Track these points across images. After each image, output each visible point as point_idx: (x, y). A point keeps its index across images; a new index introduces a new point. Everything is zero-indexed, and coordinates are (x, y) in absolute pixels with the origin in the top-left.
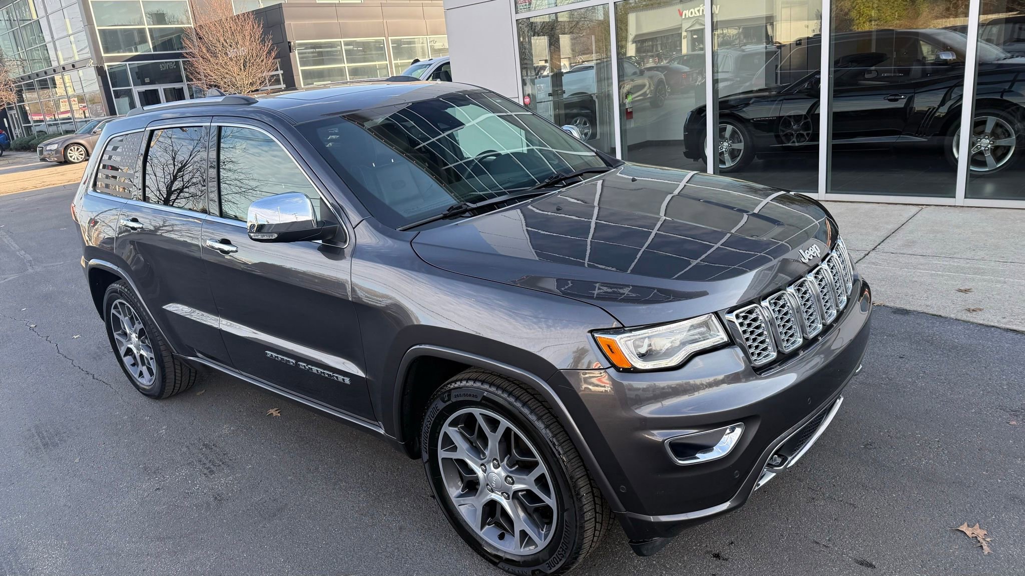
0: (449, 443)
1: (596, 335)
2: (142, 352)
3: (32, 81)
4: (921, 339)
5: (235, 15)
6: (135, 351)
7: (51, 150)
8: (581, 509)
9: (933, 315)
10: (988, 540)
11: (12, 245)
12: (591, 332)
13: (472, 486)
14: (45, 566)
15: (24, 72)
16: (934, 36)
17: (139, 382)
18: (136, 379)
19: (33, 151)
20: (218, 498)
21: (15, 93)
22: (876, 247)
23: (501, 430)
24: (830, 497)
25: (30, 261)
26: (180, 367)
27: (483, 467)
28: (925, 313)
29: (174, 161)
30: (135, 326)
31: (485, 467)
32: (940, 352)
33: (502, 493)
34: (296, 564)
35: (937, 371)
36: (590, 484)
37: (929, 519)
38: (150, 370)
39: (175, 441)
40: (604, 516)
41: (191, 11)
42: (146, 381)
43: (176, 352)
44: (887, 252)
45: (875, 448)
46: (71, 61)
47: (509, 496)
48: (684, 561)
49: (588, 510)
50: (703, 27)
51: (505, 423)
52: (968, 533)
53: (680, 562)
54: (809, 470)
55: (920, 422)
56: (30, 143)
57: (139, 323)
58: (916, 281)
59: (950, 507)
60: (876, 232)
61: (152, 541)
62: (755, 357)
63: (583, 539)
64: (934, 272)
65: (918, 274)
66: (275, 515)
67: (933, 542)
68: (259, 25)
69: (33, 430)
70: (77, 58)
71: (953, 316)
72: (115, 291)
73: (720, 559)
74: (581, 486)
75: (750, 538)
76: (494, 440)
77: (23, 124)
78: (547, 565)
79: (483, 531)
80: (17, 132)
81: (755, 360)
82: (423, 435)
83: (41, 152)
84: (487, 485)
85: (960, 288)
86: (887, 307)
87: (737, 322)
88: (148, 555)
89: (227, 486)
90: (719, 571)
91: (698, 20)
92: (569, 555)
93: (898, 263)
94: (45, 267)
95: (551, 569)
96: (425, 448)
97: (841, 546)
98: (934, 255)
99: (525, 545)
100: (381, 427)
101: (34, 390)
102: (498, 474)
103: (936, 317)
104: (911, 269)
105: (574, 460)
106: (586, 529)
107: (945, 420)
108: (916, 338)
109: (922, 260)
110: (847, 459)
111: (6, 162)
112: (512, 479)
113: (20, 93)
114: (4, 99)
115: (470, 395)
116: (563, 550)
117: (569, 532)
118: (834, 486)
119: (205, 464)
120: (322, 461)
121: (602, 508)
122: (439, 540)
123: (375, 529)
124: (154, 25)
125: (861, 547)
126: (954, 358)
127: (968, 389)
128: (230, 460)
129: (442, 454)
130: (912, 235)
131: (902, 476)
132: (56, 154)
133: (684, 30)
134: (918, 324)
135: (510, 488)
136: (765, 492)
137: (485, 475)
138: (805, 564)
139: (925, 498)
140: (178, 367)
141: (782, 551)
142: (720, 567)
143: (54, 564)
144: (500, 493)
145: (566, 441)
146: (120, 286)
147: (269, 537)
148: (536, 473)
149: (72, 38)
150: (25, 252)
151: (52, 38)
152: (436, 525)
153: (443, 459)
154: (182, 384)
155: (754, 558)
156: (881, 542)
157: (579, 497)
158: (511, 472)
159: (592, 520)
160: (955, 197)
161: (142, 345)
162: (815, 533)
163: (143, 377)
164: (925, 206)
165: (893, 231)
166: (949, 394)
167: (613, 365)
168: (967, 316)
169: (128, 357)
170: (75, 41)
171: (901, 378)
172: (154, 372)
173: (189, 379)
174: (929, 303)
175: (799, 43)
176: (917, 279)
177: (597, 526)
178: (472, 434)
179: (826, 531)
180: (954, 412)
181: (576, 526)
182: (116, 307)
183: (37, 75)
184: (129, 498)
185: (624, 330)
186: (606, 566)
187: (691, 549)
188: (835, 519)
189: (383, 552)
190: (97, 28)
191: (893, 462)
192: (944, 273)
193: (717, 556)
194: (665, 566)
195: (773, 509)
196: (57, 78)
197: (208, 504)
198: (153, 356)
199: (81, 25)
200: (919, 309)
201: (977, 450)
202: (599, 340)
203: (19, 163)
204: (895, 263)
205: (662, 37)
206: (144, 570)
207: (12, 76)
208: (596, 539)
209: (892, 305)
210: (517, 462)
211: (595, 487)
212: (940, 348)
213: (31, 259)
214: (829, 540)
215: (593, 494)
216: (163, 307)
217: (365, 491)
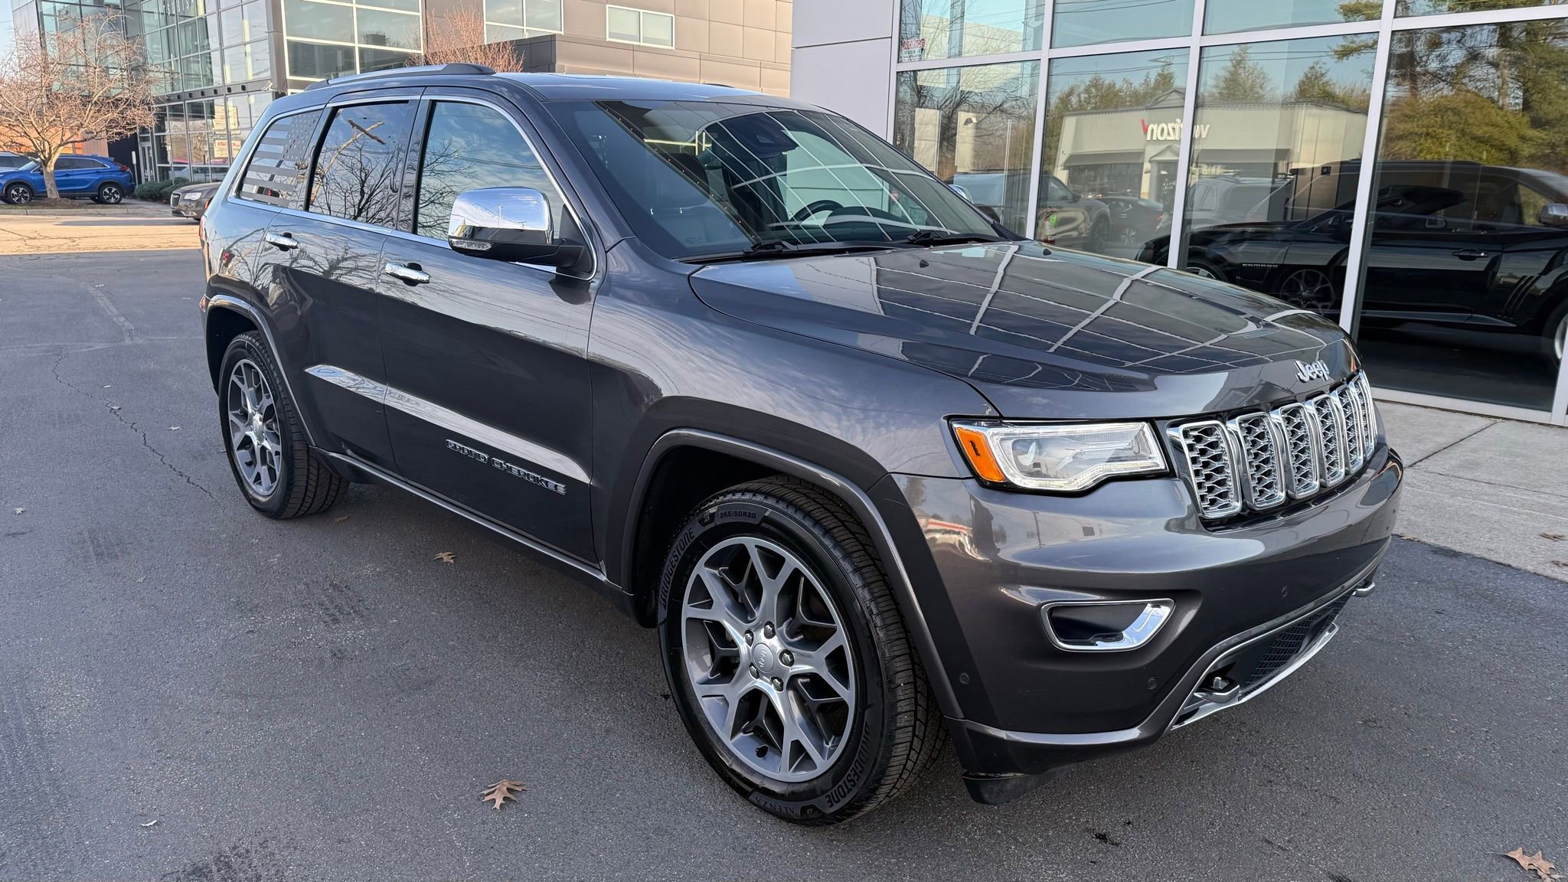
0: (702, 596)
1: (955, 425)
2: (266, 443)
3: (182, 102)
4: (1474, 592)
5: (486, 43)
6: (255, 442)
7: (190, 200)
8: (893, 706)
9: (1497, 563)
10: (1556, 876)
11: (109, 309)
12: (949, 418)
13: (726, 667)
14: (63, 706)
15: (173, 90)
16: (1542, 180)
17: (253, 489)
18: (249, 484)
19: (165, 203)
20: (338, 655)
21: (155, 115)
22: (1415, 464)
23: (785, 573)
24: (1298, 784)
25: (129, 331)
26: (316, 471)
27: (748, 635)
28: (1485, 559)
29: (363, 186)
30: (261, 403)
31: (752, 635)
32: (1503, 614)
33: (773, 679)
34: (438, 756)
35: (1495, 638)
36: (914, 670)
37: (1459, 835)
38: (272, 471)
39: (290, 575)
40: (928, 729)
41: (423, 29)
42: (262, 491)
43: (314, 444)
44: (1431, 473)
45: (1381, 727)
46: (241, 80)
47: (782, 684)
48: (1048, 836)
49: (904, 710)
50: (1176, 158)
51: (792, 562)
52: (1522, 863)
53: (1041, 837)
54: (1268, 742)
55: (1460, 702)
56: (165, 190)
57: (268, 397)
58: (1475, 516)
59: (1497, 823)
60: (1418, 444)
61: (228, 697)
62: (1206, 504)
63: (890, 758)
64: (1504, 507)
65: (1480, 506)
66: (418, 688)
67: (1463, 867)
68: (518, 62)
69: (86, 535)
70: (251, 78)
71: (1530, 568)
72: (242, 345)
73: (1106, 842)
74: (899, 669)
75: (1159, 820)
76: (771, 590)
77: (159, 163)
78: (828, 799)
79: (734, 740)
80: (148, 174)
81: (1206, 509)
82: (663, 579)
83: (176, 201)
84: (752, 664)
85: (1547, 533)
86: (1424, 543)
87: (1184, 443)
88: (218, 713)
89: (355, 642)
90: (1102, 857)
91: (1171, 146)
92: (865, 783)
93: (1448, 488)
94: (149, 340)
95: (832, 805)
96: (664, 600)
97: (1309, 851)
98: (1508, 484)
99: (797, 766)
100: (601, 571)
101: (99, 486)
102: (772, 649)
103: (1501, 566)
104: (1468, 498)
105: (893, 626)
106: (897, 741)
107: (1501, 706)
108: (1465, 590)
109: (1487, 489)
110: (1333, 735)
111: (125, 211)
112: (792, 657)
113: (161, 118)
114: (138, 121)
115: (745, 514)
116: (856, 773)
117: (869, 744)
118: (1308, 769)
119: (327, 609)
120: (505, 628)
121: (927, 715)
122: (663, 754)
123: (569, 726)
124: (367, 44)
125: (1342, 858)
126: (1525, 625)
127: (1543, 669)
128: (367, 609)
129: (688, 611)
130: (1474, 454)
131: (1422, 771)
132: (196, 206)
133: (1148, 159)
134: (1471, 572)
135: (785, 671)
136: (1193, 762)
137: (751, 648)
138: (1244, 868)
139: (1456, 805)
140: (314, 471)
141: (1210, 845)
142: (1105, 853)
143: (76, 705)
144: (769, 680)
145: (883, 596)
146: (250, 338)
147: (403, 715)
148: (830, 646)
149: (248, 48)
150: (126, 318)
151: (221, 44)
152: (663, 734)
153: (689, 620)
154: (316, 500)
155: (1163, 849)
156: (1375, 855)
157: (893, 686)
158: (790, 644)
159: (907, 730)
160: (1550, 411)
161: (267, 433)
162: (1267, 828)
163: (260, 484)
164: (1501, 420)
165: (1445, 446)
166: (1511, 671)
167: (975, 476)
168: (1553, 571)
169: (244, 451)
170: (252, 52)
171: (1435, 639)
172: (278, 474)
173: (328, 494)
174: (1492, 546)
175: (1326, 170)
176: (1477, 513)
177: (915, 743)
178: (738, 580)
179: (1286, 828)
180: (1517, 696)
181: (882, 733)
182: (239, 372)
183: (191, 95)
184: (207, 638)
185: (1002, 423)
186: (921, 826)
187: (1061, 822)
188: (1303, 814)
189: (576, 758)
190: (286, 38)
191: (1408, 750)
192: (1521, 510)
193: (1102, 837)
194: (1016, 840)
195: (1203, 787)
196: (219, 102)
197: (322, 661)
198: (279, 448)
199: (263, 30)
200: (1476, 553)
201: (1551, 752)
202: (957, 434)
203: (143, 215)
204: (1444, 487)
205: (1111, 164)
206: (207, 733)
207: (156, 91)
208: (910, 764)
209: (1432, 541)
210: (803, 629)
211: (919, 678)
212: (1504, 608)
213: (133, 328)
214: (1289, 841)
215: (916, 688)
216: (306, 370)
217: (561, 674)
